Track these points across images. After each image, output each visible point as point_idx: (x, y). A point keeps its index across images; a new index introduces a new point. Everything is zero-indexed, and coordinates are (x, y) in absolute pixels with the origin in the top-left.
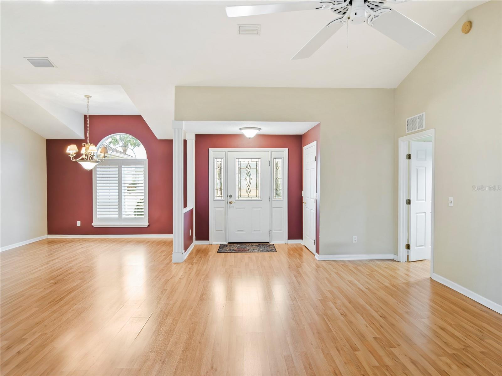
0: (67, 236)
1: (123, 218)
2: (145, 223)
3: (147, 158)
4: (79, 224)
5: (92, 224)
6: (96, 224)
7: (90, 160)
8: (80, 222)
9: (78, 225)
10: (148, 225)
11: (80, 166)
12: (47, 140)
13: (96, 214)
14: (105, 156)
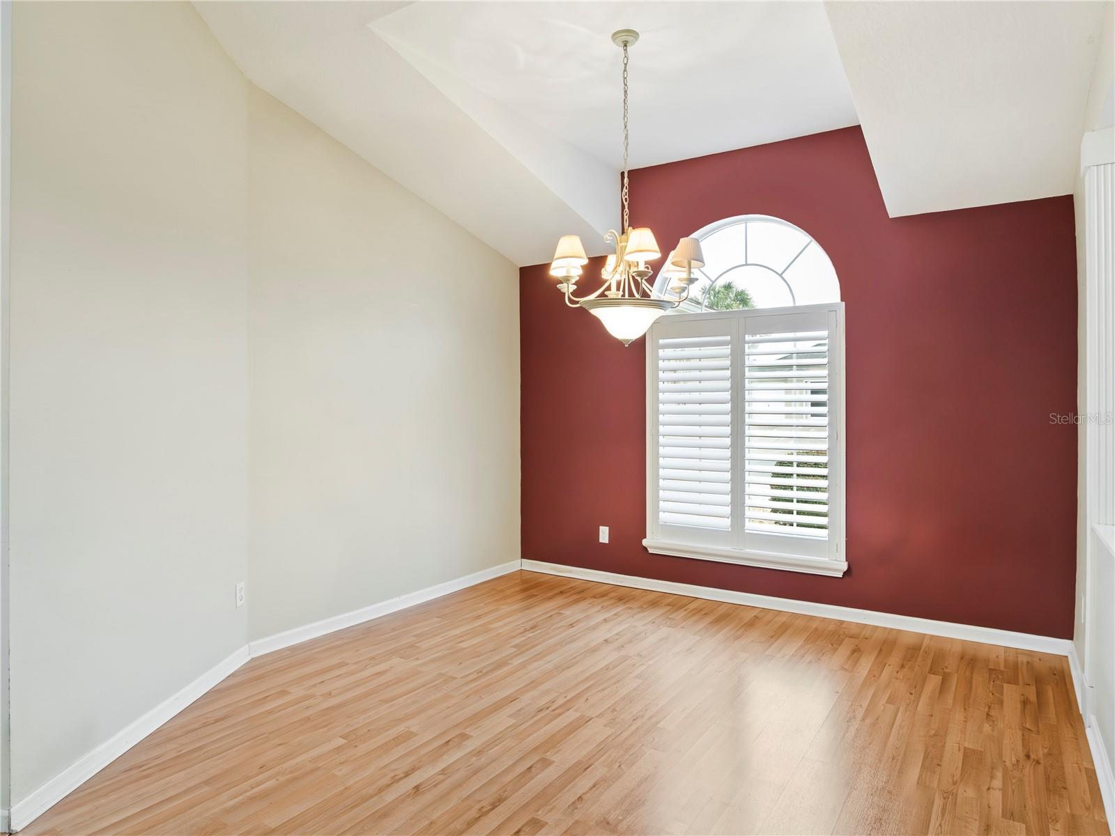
0: (570, 572)
1: (746, 531)
2: (834, 563)
3: (842, 300)
4: (604, 535)
5: (645, 542)
6: (654, 541)
7: (631, 294)
8: (608, 528)
9: (601, 540)
10: (845, 568)
11: (596, 324)
12: (521, 269)
13: (657, 510)
14: (692, 276)
